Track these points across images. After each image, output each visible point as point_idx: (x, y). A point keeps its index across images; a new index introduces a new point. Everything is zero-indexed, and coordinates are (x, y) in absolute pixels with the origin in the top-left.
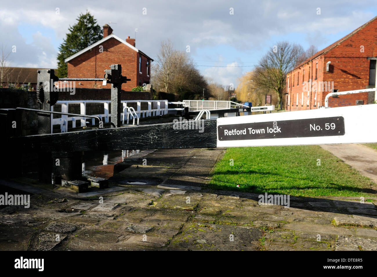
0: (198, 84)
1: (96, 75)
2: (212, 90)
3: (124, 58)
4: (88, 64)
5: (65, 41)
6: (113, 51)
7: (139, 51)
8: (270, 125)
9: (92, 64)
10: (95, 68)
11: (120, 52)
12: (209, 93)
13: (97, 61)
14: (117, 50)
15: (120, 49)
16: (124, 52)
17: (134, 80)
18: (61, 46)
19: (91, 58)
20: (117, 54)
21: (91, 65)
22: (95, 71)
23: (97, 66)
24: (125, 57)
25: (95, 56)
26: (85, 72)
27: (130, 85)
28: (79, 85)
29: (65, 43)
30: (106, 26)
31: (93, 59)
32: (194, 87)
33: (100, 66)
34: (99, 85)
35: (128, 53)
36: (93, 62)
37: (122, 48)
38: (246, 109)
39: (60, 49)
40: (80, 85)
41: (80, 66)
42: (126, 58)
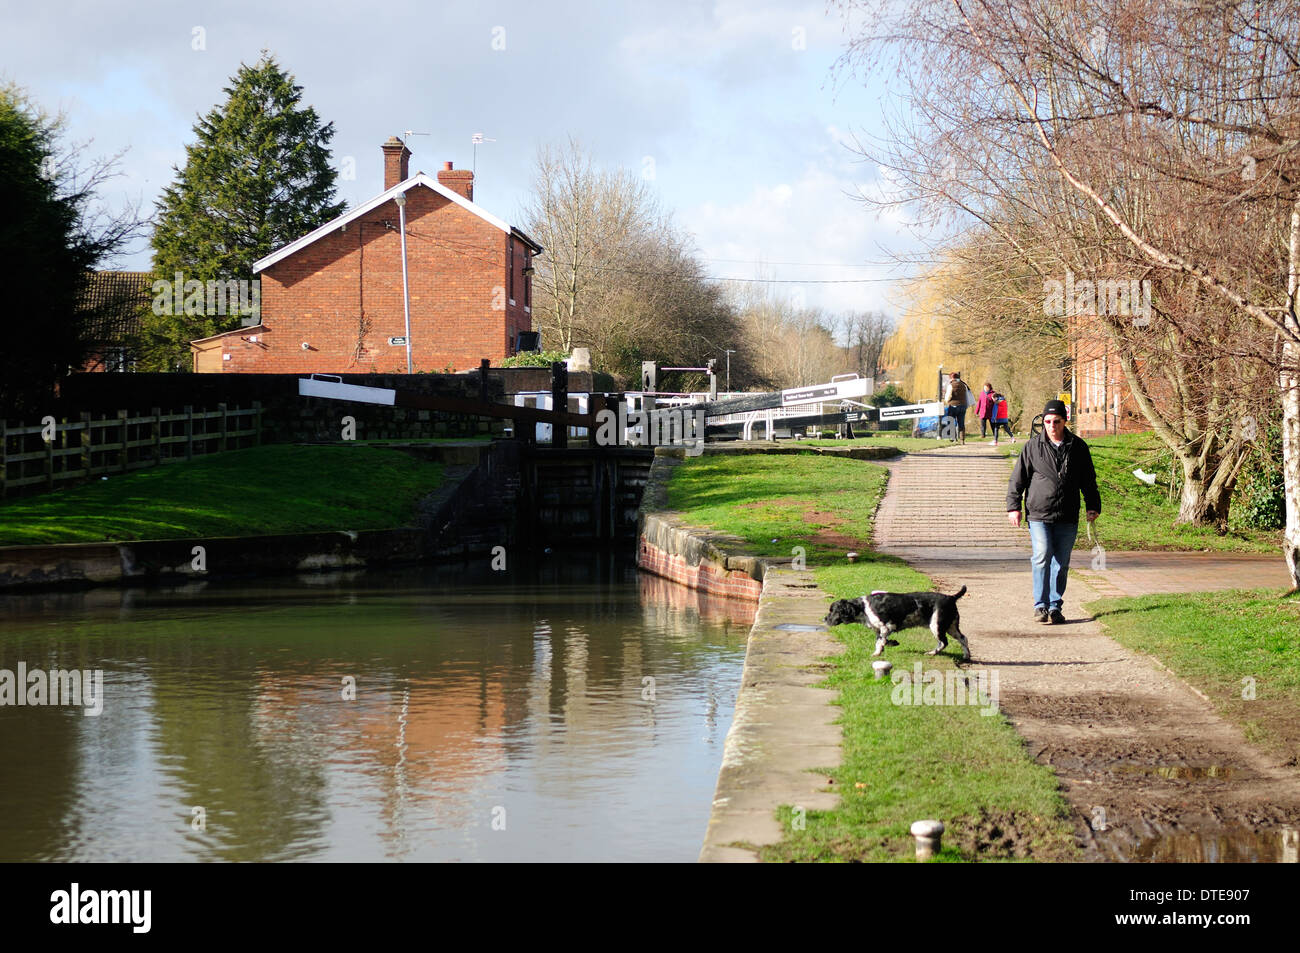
0: (699, 328)
1: (363, 314)
2: (763, 350)
3: (459, 253)
4: (335, 277)
5: (181, 175)
6: (420, 230)
7: (513, 229)
8: (809, 392)
9: (347, 277)
10: (359, 292)
11: (445, 235)
12: (748, 367)
13: (364, 266)
14: (436, 226)
15: (445, 226)
16: (459, 235)
17: (496, 331)
18: (166, 195)
19: (342, 255)
20: (434, 241)
21: (346, 280)
22: (358, 302)
23: (365, 284)
24: (463, 250)
25: (359, 250)
26: (322, 304)
27: (483, 348)
28: (301, 351)
29: (181, 182)
30: (395, 143)
31: (351, 258)
32: (684, 344)
33: (377, 284)
34: (373, 348)
35: (476, 238)
36: (350, 270)
37: (452, 220)
38: (865, 412)
39: (161, 207)
40: (305, 351)
41: (305, 283)
42: (469, 254)
